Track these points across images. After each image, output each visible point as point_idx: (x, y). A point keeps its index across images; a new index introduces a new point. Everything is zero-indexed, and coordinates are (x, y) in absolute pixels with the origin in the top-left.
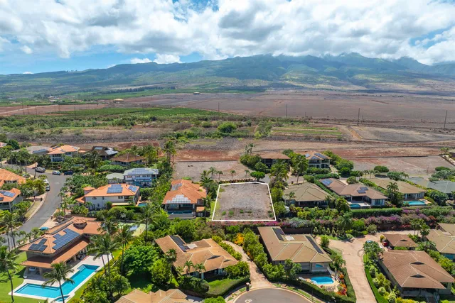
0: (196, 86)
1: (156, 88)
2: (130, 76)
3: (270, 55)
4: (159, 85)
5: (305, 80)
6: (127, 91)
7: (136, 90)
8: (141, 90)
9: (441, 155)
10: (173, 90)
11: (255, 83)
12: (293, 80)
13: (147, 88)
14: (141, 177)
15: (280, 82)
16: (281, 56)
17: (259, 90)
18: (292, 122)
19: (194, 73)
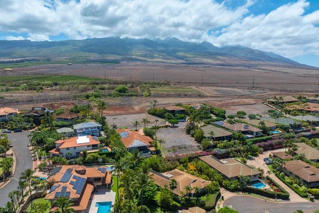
0: (66, 59)
1: (35, 60)
2: (9, 50)
3: (118, 38)
5: (145, 56)
6: (10, 62)
7: (17, 62)
8: (22, 61)
9: (263, 103)
10: (48, 62)
11: (111, 57)
12: (137, 55)
14: (90, 129)
15: (128, 56)
16: (127, 38)
17: (116, 62)
18: (160, 84)
19: (63, 49)
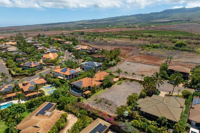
2: (169, 15)
4: (182, 19)
13: (174, 21)
